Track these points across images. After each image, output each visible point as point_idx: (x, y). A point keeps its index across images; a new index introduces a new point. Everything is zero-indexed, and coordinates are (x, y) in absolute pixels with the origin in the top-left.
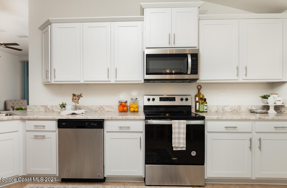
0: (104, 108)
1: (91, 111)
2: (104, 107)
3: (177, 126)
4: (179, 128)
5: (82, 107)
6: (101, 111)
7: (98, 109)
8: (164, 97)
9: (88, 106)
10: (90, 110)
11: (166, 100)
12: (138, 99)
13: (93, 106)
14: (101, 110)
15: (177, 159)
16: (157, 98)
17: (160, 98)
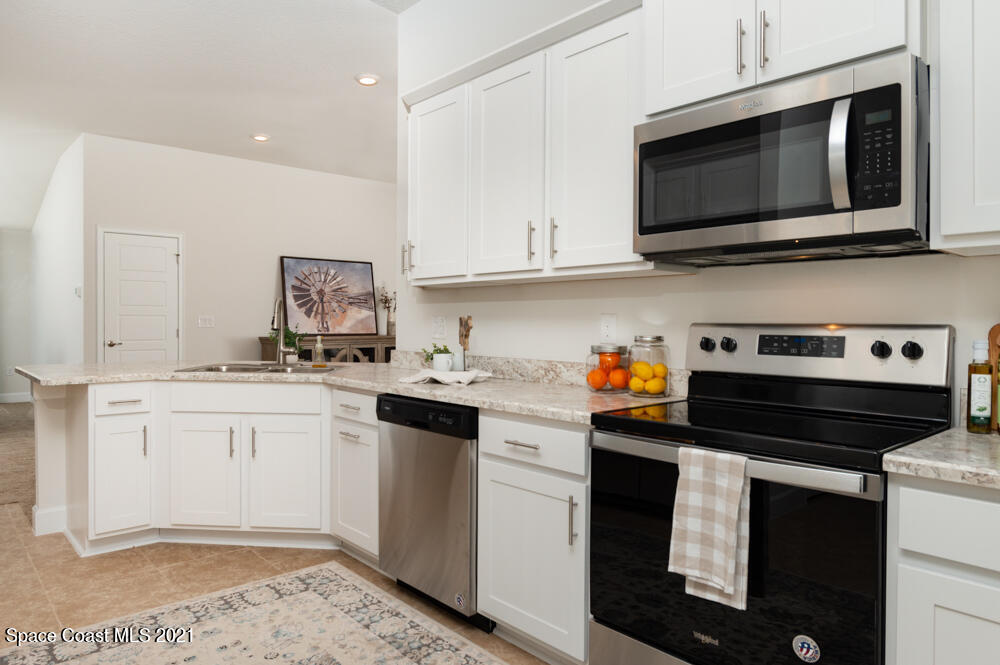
0: (558, 370)
1: (522, 379)
2: (560, 365)
3: (701, 479)
4: (710, 489)
5: (500, 363)
6: (550, 381)
7: (543, 372)
8: (782, 337)
9: (515, 360)
10: (521, 375)
11: (793, 351)
12: (665, 343)
13: (529, 361)
14: (550, 377)
15: (716, 643)
16: (748, 342)
17: (762, 338)
